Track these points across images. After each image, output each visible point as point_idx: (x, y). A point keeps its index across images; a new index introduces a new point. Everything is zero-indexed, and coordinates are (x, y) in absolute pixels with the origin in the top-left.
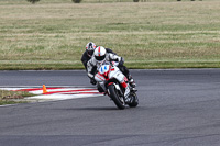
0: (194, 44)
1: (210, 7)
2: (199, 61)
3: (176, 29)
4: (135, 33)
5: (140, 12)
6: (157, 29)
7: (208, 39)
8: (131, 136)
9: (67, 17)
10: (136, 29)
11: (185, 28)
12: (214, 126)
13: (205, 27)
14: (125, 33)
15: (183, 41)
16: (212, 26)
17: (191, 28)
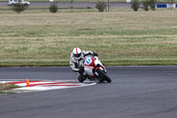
0: (147, 45)
3: (134, 34)
5: (104, 20)
6: (118, 34)
7: (159, 42)
10: (102, 34)
11: (140, 33)
12: (165, 112)
13: (157, 32)
14: (92, 37)
16: (162, 31)
17: (146, 33)
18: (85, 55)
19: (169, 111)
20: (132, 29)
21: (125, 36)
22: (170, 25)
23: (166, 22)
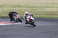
0: (38, 11)
1: (42, 2)
2: (39, 16)
4: (22, 8)
5: (24, 3)
6: (28, 7)
7: (41, 10)
8: (21, 35)
9: (4, 3)
10: (23, 7)
11: (35, 7)
12: (43, 33)
13: (41, 7)
14: (20, 8)
15: (35, 11)
16: (43, 7)
17: (37, 7)
18: (29, 15)
19: (45, 33)
20: (33, 6)
21: (31, 8)
22: (45, 5)
23: (44, 4)
